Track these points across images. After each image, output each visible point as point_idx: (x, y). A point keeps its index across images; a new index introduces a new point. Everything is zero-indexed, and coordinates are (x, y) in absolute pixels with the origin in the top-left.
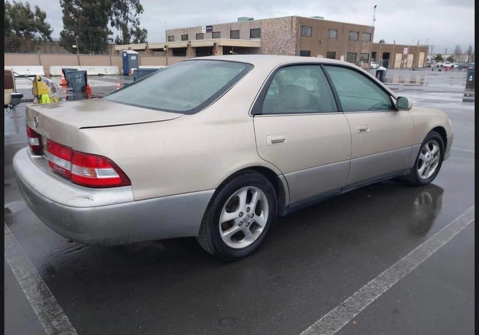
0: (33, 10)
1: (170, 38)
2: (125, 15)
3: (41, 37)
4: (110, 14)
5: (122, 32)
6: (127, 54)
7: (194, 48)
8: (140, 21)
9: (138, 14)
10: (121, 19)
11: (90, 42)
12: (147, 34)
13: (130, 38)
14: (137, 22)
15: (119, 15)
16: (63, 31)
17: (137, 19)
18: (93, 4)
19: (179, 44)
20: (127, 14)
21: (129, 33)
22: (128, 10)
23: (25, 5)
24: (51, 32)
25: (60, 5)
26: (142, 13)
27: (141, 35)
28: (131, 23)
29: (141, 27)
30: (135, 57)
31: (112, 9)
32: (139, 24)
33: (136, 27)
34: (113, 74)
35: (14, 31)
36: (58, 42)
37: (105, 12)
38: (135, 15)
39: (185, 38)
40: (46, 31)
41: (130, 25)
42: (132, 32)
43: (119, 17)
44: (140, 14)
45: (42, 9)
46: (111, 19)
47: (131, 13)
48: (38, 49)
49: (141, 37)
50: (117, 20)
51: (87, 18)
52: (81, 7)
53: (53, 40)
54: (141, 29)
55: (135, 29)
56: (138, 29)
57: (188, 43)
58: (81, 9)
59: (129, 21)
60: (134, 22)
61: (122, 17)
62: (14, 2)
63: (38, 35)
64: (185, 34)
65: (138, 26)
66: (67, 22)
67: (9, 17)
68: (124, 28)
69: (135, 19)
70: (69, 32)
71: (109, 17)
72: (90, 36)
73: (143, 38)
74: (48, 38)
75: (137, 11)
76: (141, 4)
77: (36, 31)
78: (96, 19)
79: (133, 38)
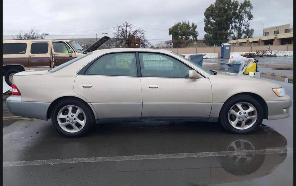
0: (191, 25)
1: (266, 34)
2: (240, 22)
3: (192, 38)
4: (231, 23)
5: (237, 32)
6: (224, 46)
7: (279, 39)
8: (250, 25)
9: (249, 20)
10: (238, 25)
11: (217, 40)
12: (253, 32)
13: (242, 35)
14: (248, 26)
15: (236, 22)
16: (206, 34)
17: (248, 24)
18: (222, 18)
19: (271, 37)
20: (242, 21)
21: (242, 32)
22: (243, 19)
23: (187, 23)
24: (198, 35)
25: (204, 20)
26: (252, 19)
27: (249, 33)
28: (244, 26)
29: (250, 28)
30: (228, 47)
31: (233, 19)
32: (249, 27)
33: (247, 29)
34: (214, 57)
35: (180, 37)
36: (203, 40)
37: (228, 22)
38: (247, 21)
39: (277, 32)
40: (195, 36)
41: (243, 28)
42: (244, 32)
43: (237, 23)
44: (251, 20)
45: (195, 24)
46: (232, 25)
47: (244, 20)
48: (190, 45)
49: (249, 34)
50: (235, 26)
51: (217, 26)
52: (215, 20)
53: (198, 40)
54: (250, 29)
55: (245, 30)
56: (248, 30)
57: (275, 36)
58: (215, 21)
59: (242, 25)
60: (246, 26)
61: (239, 24)
62: (183, 22)
63: (191, 37)
64: (277, 30)
65: (248, 28)
66: (206, 29)
67: (179, 30)
68: (239, 29)
69: (247, 24)
70: (209, 35)
71: (230, 24)
72: (218, 36)
73: (251, 35)
74: (195, 39)
75: (248, 19)
76: (252, 14)
77: (190, 36)
78: (222, 26)
79: (244, 35)
